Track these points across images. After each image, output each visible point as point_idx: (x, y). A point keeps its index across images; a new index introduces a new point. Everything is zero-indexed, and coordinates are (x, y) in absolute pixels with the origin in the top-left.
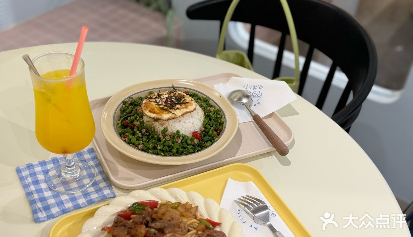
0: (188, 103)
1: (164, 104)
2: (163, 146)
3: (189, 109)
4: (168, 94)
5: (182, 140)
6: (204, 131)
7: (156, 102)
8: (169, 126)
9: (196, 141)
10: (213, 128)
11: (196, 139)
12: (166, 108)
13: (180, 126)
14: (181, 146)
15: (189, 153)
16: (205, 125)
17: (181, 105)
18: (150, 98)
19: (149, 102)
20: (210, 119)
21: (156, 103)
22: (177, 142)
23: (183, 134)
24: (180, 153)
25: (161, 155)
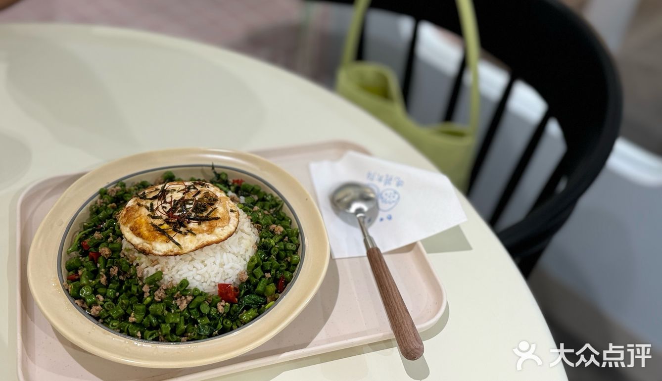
0: (218, 218)
1: (165, 217)
2: (143, 314)
3: (216, 235)
4: (183, 190)
5: (189, 303)
6: (248, 281)
7: (151, 209)
8: (167, 267)
9: (222, 307)
10: (270, 276)
11: (223, 303)
12: (166, 226)
13: (190, 270)
14: (185, 317)
15: (198, 338)
16: (252, 268)
17: (199, 224)
18: (141, 198)
19: (137, 207)
20: (269, 254)
21: (148, 212)
22: (178, 308)
23: (196, 289)
24: (179, 334)
25: (133, 336)
